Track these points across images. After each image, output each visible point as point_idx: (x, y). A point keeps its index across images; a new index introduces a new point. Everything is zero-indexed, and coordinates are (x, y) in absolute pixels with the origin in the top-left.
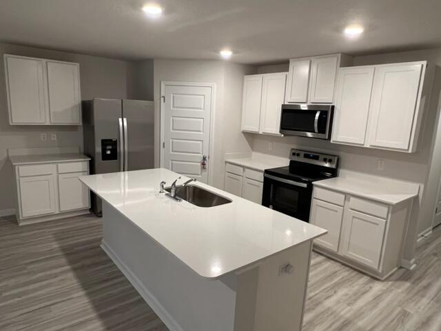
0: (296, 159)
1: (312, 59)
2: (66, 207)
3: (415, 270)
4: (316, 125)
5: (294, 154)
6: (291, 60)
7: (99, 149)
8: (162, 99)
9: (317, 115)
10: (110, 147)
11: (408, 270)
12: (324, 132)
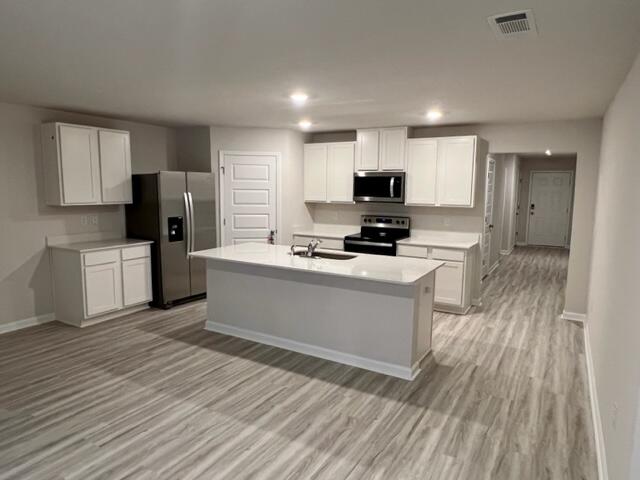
0: (368, 225)
1: (381, 130)
2: (131, 301)
3: (483, 306)
4: (392, 190)
5: (365, 220)
6: (358, 131)
7: (165, 231)
8: (221, 171)
9: (392, 181)
10: (176, 226)
11: (477, 307)
12: (399, 196)
